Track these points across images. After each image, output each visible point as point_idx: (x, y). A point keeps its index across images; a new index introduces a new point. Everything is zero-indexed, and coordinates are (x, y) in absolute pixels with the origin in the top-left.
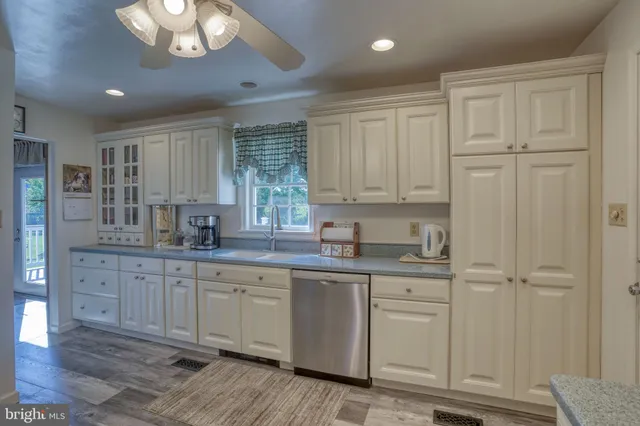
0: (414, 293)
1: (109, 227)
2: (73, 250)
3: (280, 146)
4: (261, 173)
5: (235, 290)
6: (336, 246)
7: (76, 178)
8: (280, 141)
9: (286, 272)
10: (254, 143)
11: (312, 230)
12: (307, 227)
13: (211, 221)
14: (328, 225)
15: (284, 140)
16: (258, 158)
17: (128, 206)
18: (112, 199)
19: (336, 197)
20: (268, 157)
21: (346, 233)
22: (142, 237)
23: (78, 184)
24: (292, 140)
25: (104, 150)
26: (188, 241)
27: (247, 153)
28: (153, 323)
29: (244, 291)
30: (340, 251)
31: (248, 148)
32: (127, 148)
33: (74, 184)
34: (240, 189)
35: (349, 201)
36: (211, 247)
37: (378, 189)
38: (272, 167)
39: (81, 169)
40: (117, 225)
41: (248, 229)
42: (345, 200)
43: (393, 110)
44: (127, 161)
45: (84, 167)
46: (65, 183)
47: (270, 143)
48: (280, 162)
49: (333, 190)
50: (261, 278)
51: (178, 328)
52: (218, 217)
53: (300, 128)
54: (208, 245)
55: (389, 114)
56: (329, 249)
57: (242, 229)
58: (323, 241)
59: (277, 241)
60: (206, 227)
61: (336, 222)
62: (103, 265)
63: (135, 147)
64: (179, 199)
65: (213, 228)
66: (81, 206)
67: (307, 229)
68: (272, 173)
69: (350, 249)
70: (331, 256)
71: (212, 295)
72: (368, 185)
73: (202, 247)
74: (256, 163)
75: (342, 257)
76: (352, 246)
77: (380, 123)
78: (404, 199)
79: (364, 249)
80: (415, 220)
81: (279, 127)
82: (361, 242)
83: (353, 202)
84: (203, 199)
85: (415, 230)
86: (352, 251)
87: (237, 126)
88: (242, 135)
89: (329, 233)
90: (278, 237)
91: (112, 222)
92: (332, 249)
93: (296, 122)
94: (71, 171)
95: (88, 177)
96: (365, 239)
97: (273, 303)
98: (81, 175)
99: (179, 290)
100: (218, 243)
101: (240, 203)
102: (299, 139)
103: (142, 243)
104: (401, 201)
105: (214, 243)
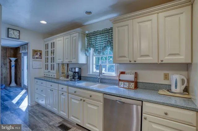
0: (170, 116)
1: (47, 71)
2: (35, 78)
3: (103, 39)
4: (96, 50)
5: (81, 100)
6: (126, 83)
7: (37, 54)
8: (103, 37)
9: (101, 95)
10: (93, 39)
11: (116, 75)
12: (114, 73)
13: (77, 70)
14: (123, 73)
15: (105, 36)
16: (94, 44)
17: (52, 64)
18: (48, 61)
19: (126, 60)
20: (98, 44)
21: (131, 77)
22: (55, 74)
23: (38, 56)
24: (108, 36)
25: (46, 45)
26: (71, 77)
27: (90, 43)
28: (55, 107)
29: (84, 101)
30: (128, 85)
31: (90, 41)
32: (52, 43)
33: (36, 56)
34: (88, 57)
35: (132, 62)
36: (77, 80)
37: (148, 56)
38: (100, 48)
39: (39, 51)
40: (49, 70)
41: (91, 73)
42: (130, 61)
43: (156, 15)
44: (52, 48)
45: (40, 51)
46: (33, 56)
47: (99, 38)
48: (103, 46)
49: (125, 57)
50: (91, 96)
51: (62, 111)
52: (80, 68)
53: (111, 31)
54: (76, 79)
55: (154, 17)
56: (123, 84)
57: (89, 73)
58: (120, 80)
59: (101, 79)
60: (75, 72)
61: (126, 72)
62: (42, 84)
63: (54, 43)
64: (66, 61)
65: (78, 73)
66: (39, 64)
67: (114, 74)
68: (99, 50)
69: (132, 85)
70: (123, 88)
71: (73, 100)
72: (142, 54)
73: (73, 80)
74: (94, 47)
75: (129, 88)
76: (133, 84)
77: (149, 23)
78: (162, 61)
79: (139, 85)
80: (166, 72)
81: (102, 31)
82: (138, 81)
83: (134, 62)
84: (74, 61)
85: (166, 77)
86: (133, 86)
87: (87, 32)
88: (89, 36)
89: (123, 77)
90: (102, 77)
91: (48, 69)
92: (124, 84)
93: (109, 28)
94: (35, 52)
95: (41, 54)
96: (140, 80)
97: (96, 108)
98: (38, 53)
99: (63, 97)
100: (80, 78)
101: (88, 63)
102: (110, 35)
103: (55, 77)
104: (160, 62)
105: (78, 79)
